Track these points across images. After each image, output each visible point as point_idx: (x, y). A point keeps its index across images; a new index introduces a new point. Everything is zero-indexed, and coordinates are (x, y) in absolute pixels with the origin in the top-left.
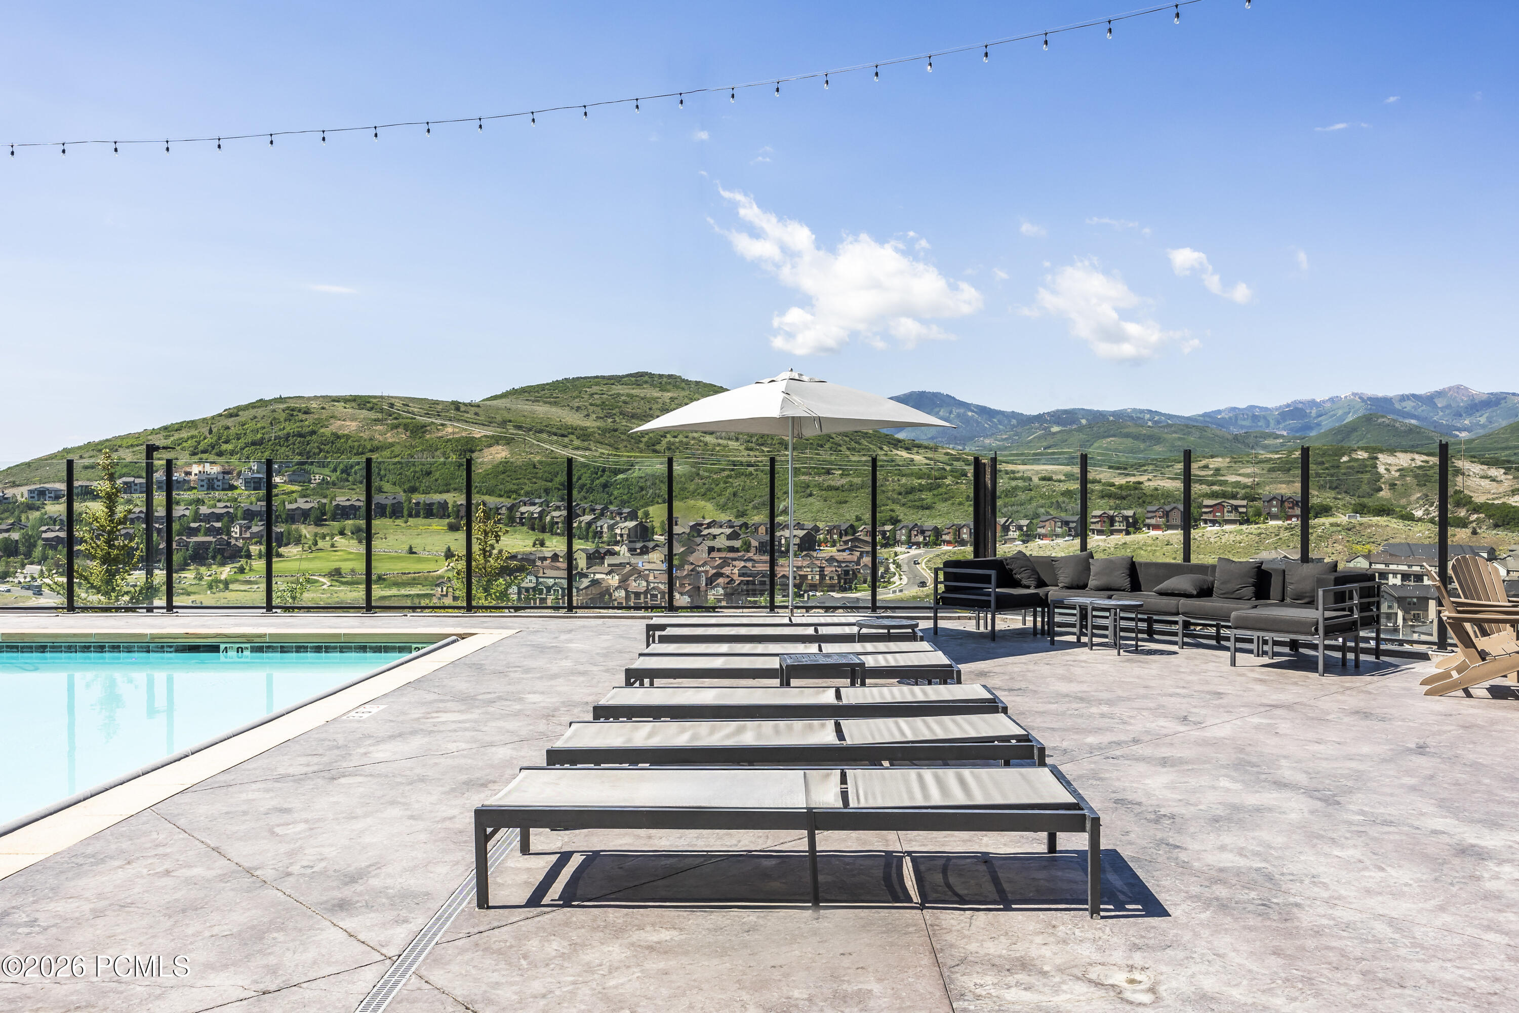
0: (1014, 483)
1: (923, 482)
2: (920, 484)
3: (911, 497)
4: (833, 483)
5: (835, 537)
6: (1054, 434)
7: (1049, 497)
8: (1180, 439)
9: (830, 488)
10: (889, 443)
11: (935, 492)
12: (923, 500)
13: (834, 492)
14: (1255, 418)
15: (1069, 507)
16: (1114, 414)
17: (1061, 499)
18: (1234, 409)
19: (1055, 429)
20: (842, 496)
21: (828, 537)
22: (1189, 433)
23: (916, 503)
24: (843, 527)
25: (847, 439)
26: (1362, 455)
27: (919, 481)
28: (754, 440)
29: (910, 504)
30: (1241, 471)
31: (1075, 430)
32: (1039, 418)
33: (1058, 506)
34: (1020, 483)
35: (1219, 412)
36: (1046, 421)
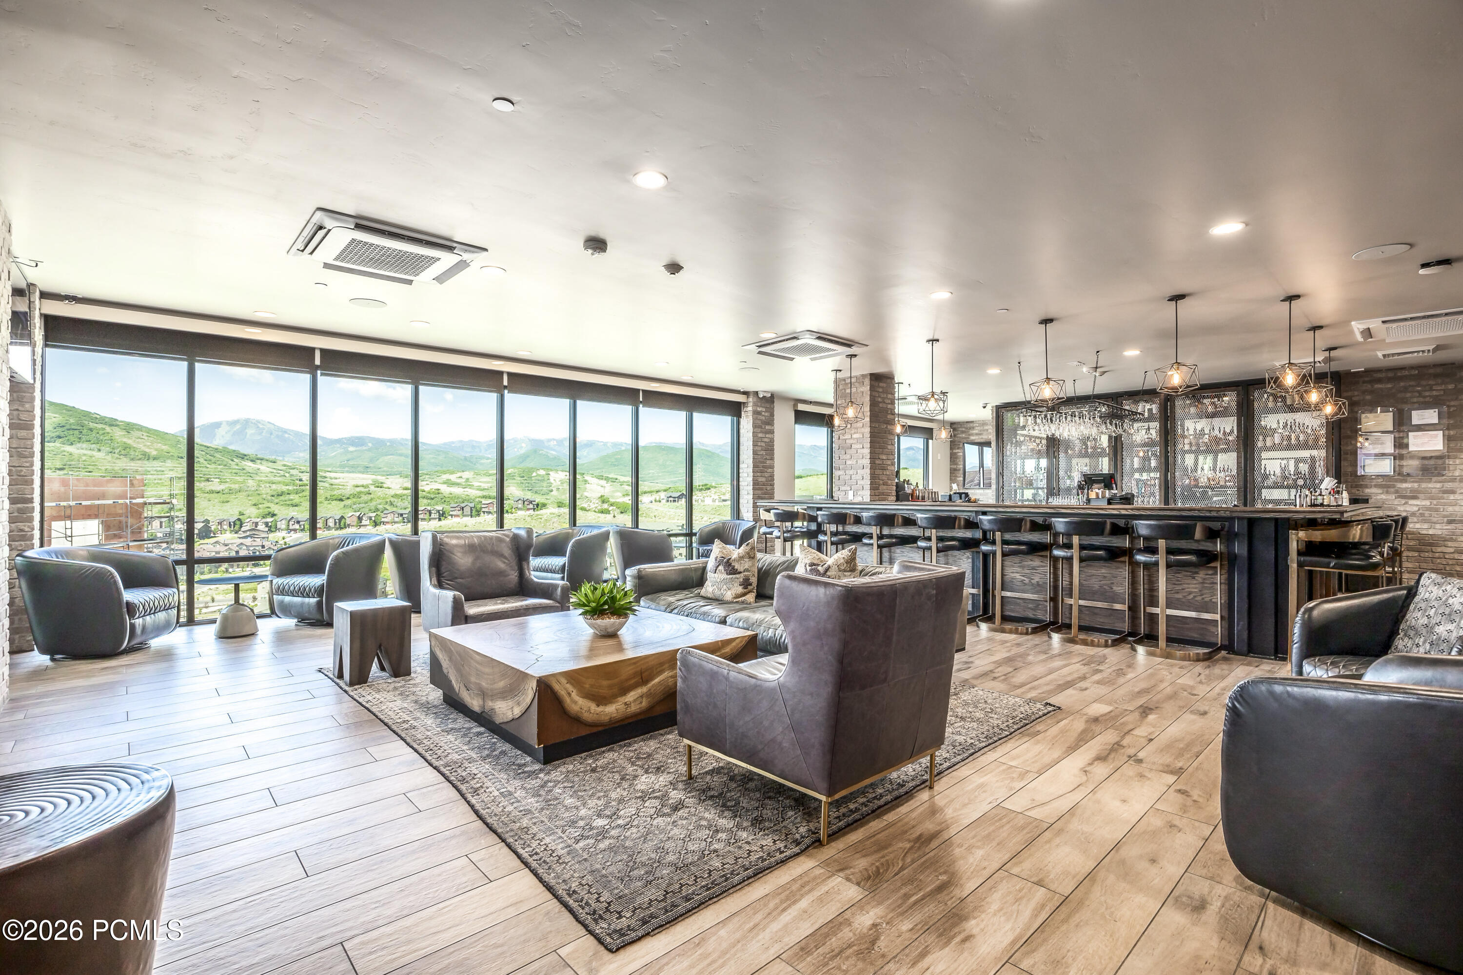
0: (358, 489)
1: (291, 488)
2: (288, 490)
3: (282, 498)
4: (214, 488)
5: (225, 527)
6: (352, 452)
7: (384, 499)
8: (433, 458)
9: (212, 492)
10: (237, 456)
11: (300, 495)
12: (292, 500)
13: (216, 495)
14: (473, 447)
15: (398, 504)
16: (390, 441)
17: (392, 499)
18: (461, 441)
19: (351, 449)
20: (224, 497)
21: (219, 527)
22: (439, 455)
23: (288, 503)
24: (232, 520)
25: (203, 453)
26: (542, 472)
27: (287, 487)
28: (117, 451)
29: (282, 503)
30: (481, 480)
31: (366, 450)
32: (339, 441)
33: (391, 504)
34: (362, 489)
35: (453, 443)
36: (344, 443)
